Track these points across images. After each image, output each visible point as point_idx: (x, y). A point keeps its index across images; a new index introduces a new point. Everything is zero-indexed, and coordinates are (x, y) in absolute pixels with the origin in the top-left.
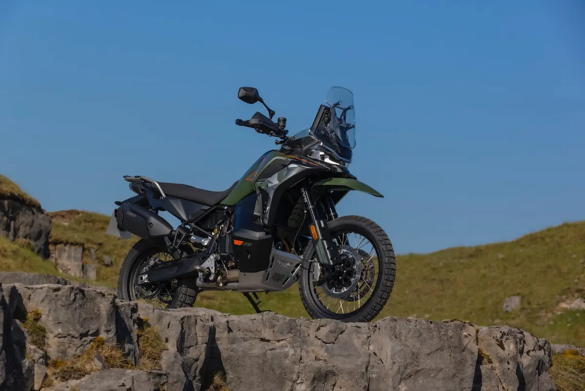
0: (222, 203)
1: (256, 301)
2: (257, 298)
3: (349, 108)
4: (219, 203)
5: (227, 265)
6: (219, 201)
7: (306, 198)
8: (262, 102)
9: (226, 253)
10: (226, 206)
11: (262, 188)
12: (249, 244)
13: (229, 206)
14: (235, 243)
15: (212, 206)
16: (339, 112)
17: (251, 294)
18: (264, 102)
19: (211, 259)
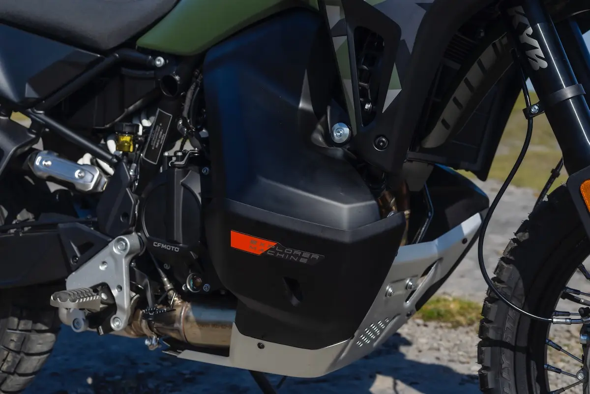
0: (148, 40)
4: (130, 43)
6: (133, 33)
7: (540, 52)
9: (175, 243)
10: (161, 54)
13: (172, 58)
14: (234, 244)
15: (106, 53)
19: (112, 255)
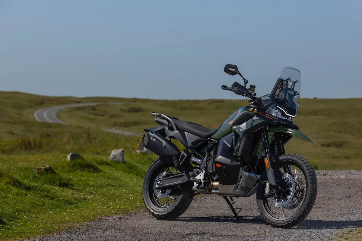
0: (212, 137)
1: (231, 202)
2: (232, 200)
3: (297, 82)
5: (212, 179)
7: (264, 140)
8: (240, 74)
10: (214, 139)
11: (236, 131)
12: (225, 167)
13: (216, 140)
14: (216, 166)
15: (205, 139)
16: (290, 84)
17: (228, 198)
18: (241, 74)
19: (201, 174)
